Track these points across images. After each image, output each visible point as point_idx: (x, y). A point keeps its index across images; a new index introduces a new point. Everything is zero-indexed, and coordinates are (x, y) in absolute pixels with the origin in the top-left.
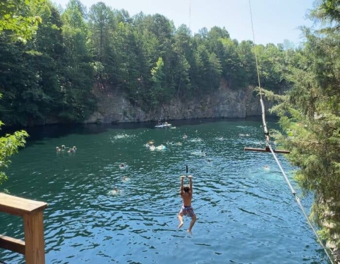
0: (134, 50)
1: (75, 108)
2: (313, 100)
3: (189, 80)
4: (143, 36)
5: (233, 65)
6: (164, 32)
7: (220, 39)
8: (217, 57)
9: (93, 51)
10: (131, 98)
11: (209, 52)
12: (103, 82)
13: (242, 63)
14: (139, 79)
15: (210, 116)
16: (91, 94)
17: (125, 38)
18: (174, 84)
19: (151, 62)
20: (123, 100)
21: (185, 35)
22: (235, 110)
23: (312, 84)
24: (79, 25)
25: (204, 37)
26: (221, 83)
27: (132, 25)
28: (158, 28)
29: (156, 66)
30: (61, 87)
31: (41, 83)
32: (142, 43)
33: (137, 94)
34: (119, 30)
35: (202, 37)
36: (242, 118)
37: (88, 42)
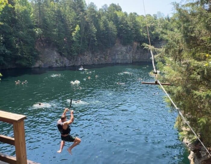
0: (61, 20)
1: (26, 58)
2: (180, 51)
3: (96, 39)
4: (66, 11)
5: (124, 29)
6: (80, 8)
7: (116, 12)
8: (114, 24)
9: (35, 21)
10: (60, 51)
11: (109, 20)
12: (42, 41)
13: (130, 27)
14: (65, 39)
15: (109, 62)
16: (35, 49)
17: (55, 12)
18: (87, 42)
19: (72, 28)
20: (55, 53)
21: (93, 9)
22: (125, 59)
23: (180, 41)
24: (25, 4)
25: (106, 11)
26: (117, 41)
27: (59, 4)
28: (75, 5)
29: (75, 30)
30: (17, 45)
31: (4, 43)
32: (66, 16)
33: (64, 49)
34: (51, 7)
35: (104, 11)
36: (130, 63)
37: (31, 16)
